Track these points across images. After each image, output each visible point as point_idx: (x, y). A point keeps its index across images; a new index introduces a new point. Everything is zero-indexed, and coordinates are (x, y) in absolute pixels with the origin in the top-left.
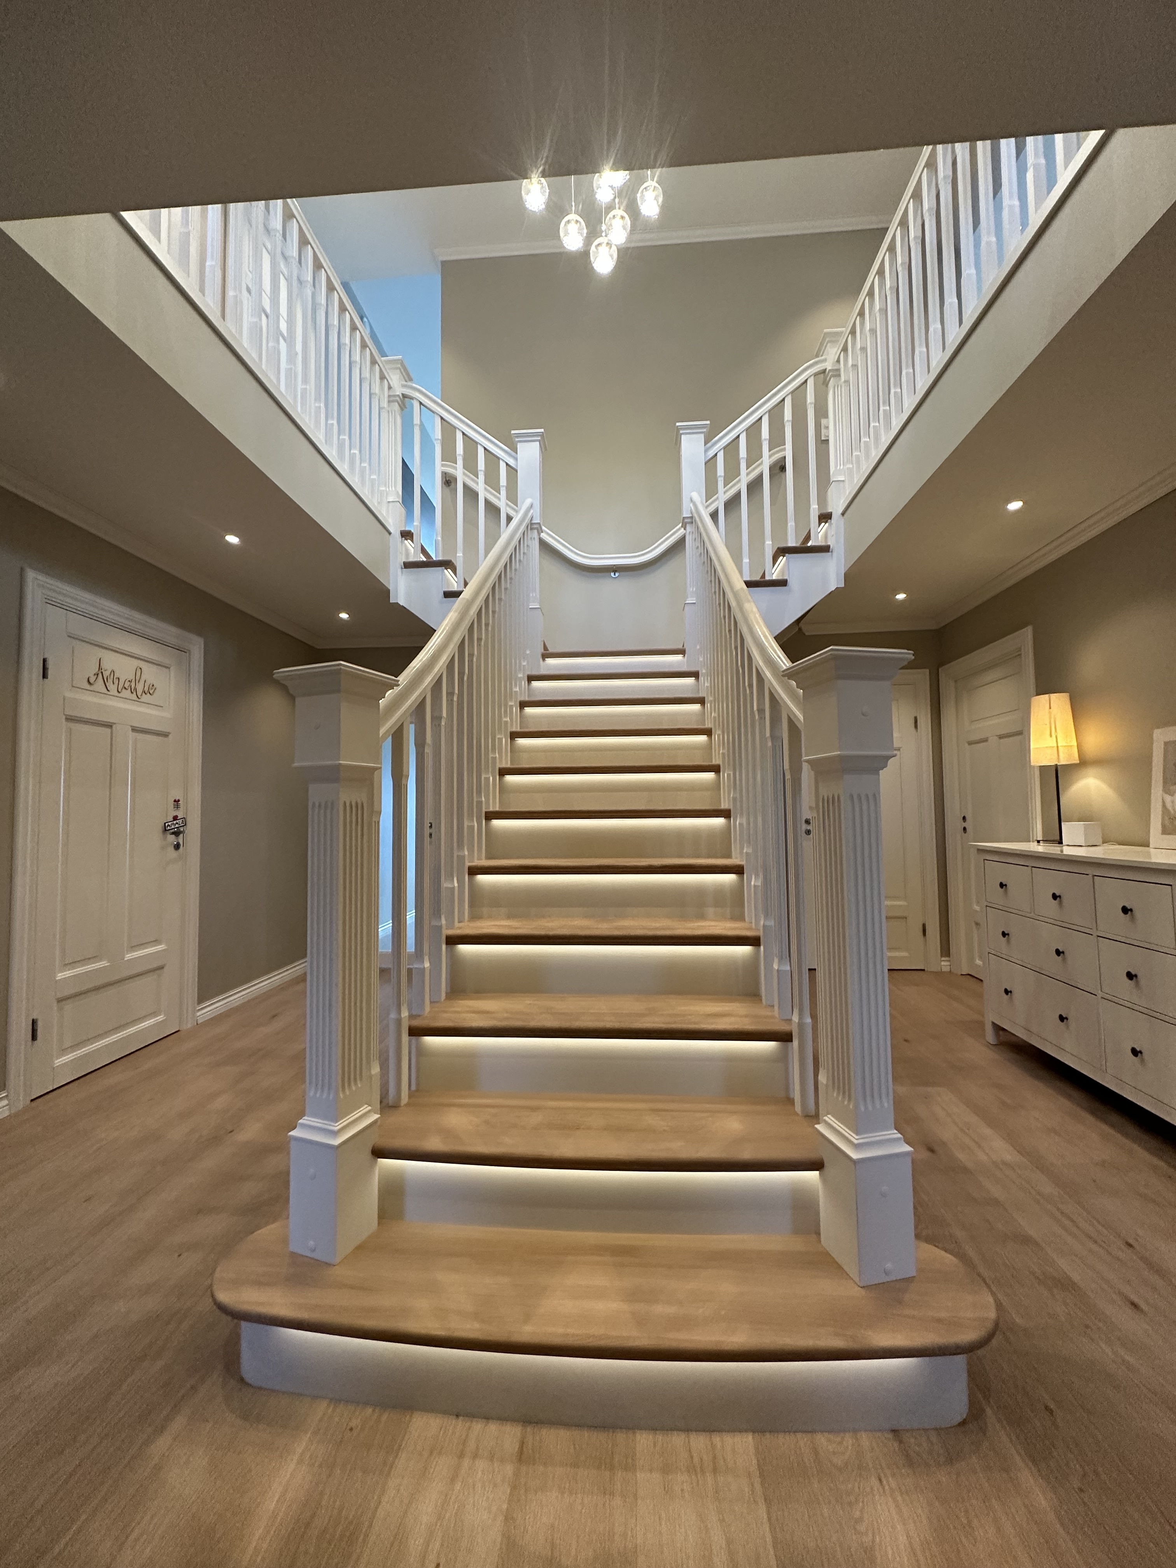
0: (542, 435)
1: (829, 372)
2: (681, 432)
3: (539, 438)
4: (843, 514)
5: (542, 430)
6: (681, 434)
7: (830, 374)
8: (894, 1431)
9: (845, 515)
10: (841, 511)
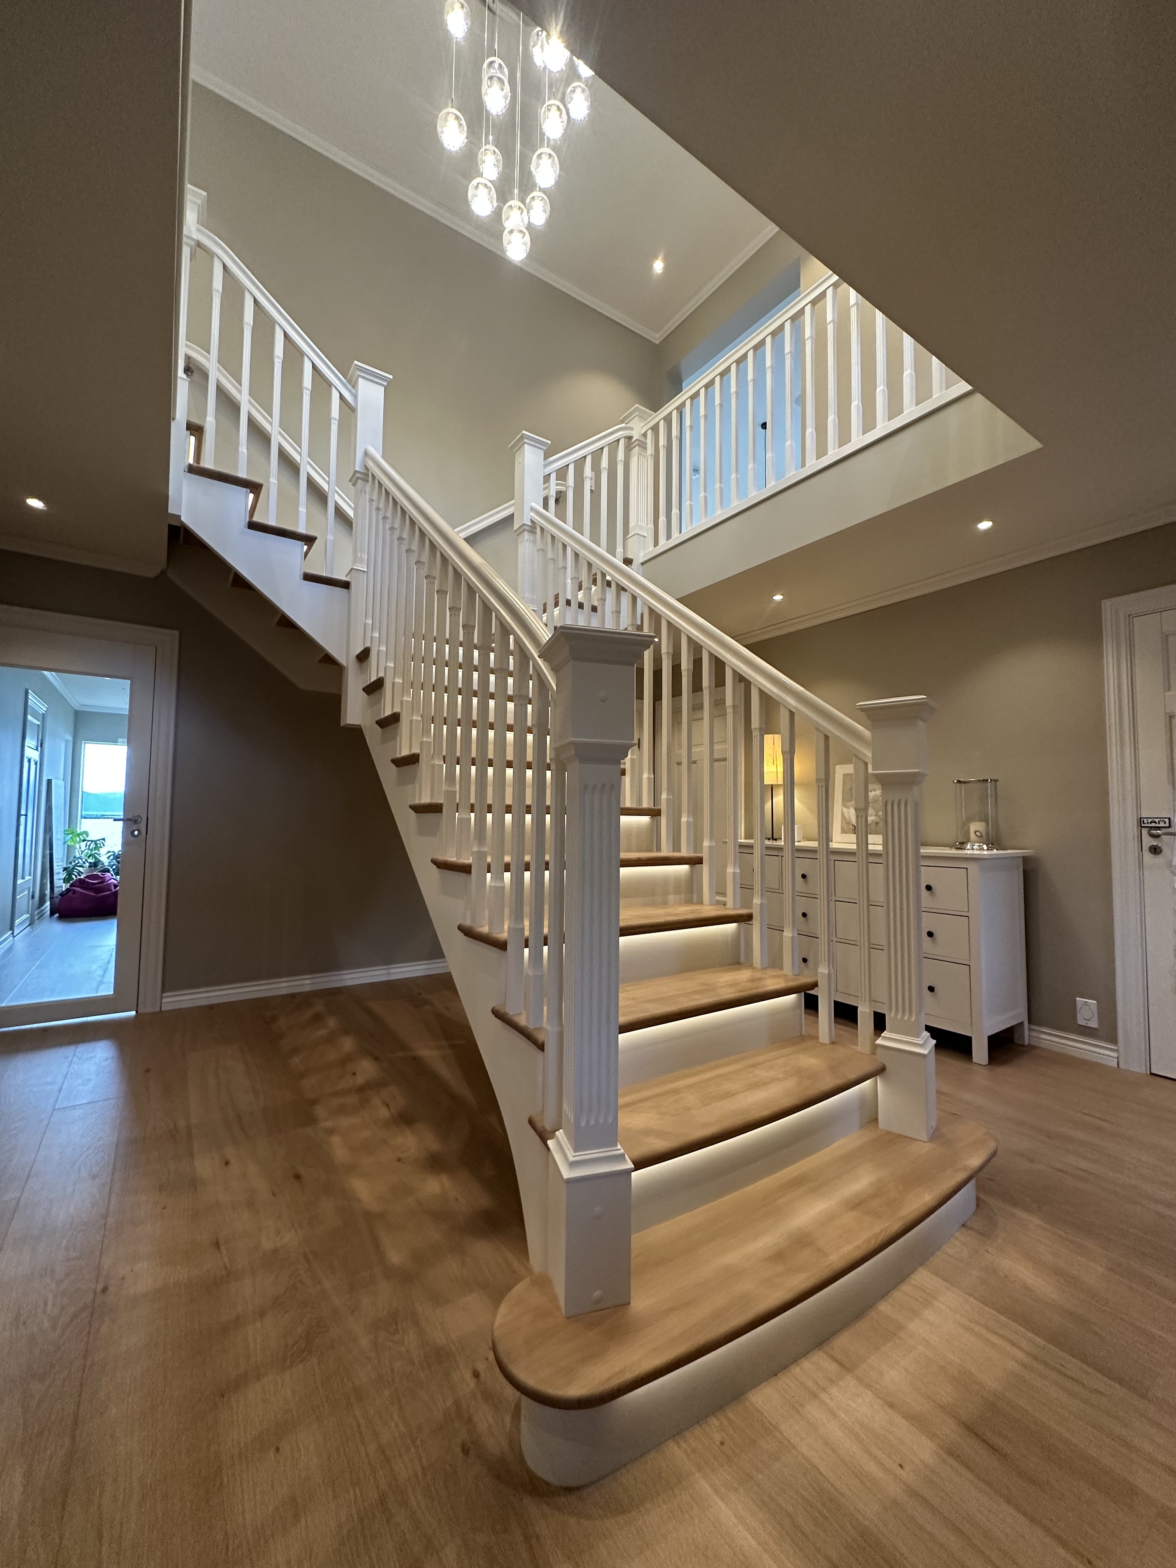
0: (389, 382)
1: (635, 441)
2: (525, 441)
3: (386, 384)
4: (642, 564)
5: (391, 377)
6: (525, 443)
7: (637, 442)
8: (963, 1225)
9: (645, 566)
10: (642, 561)
